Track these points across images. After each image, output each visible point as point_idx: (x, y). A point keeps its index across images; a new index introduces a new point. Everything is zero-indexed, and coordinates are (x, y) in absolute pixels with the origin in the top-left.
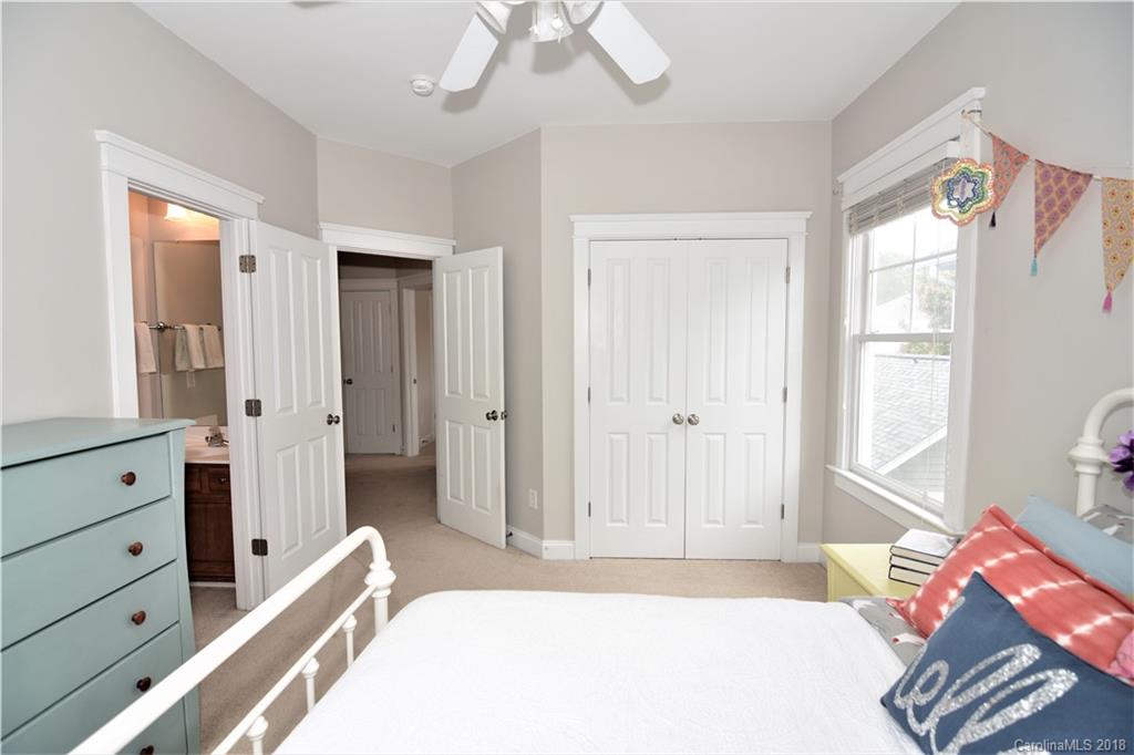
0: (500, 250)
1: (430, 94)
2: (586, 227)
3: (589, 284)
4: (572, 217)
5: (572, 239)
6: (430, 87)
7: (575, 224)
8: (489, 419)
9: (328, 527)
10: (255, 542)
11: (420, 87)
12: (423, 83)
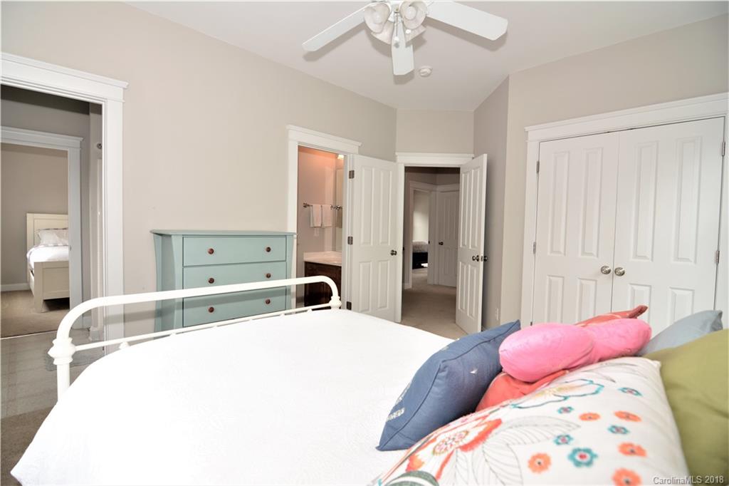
0: (485, 156)
1: (429, 75)
2: (536, 133)
3: (538, 171)
4: (527, 129)
5: (526, 143)
6: (428, 71)
7: (529, 133)
8: (474, 260)
9: (388, 307)
10: (348, 303)
11: (423, 73)
12: (425, 70)
